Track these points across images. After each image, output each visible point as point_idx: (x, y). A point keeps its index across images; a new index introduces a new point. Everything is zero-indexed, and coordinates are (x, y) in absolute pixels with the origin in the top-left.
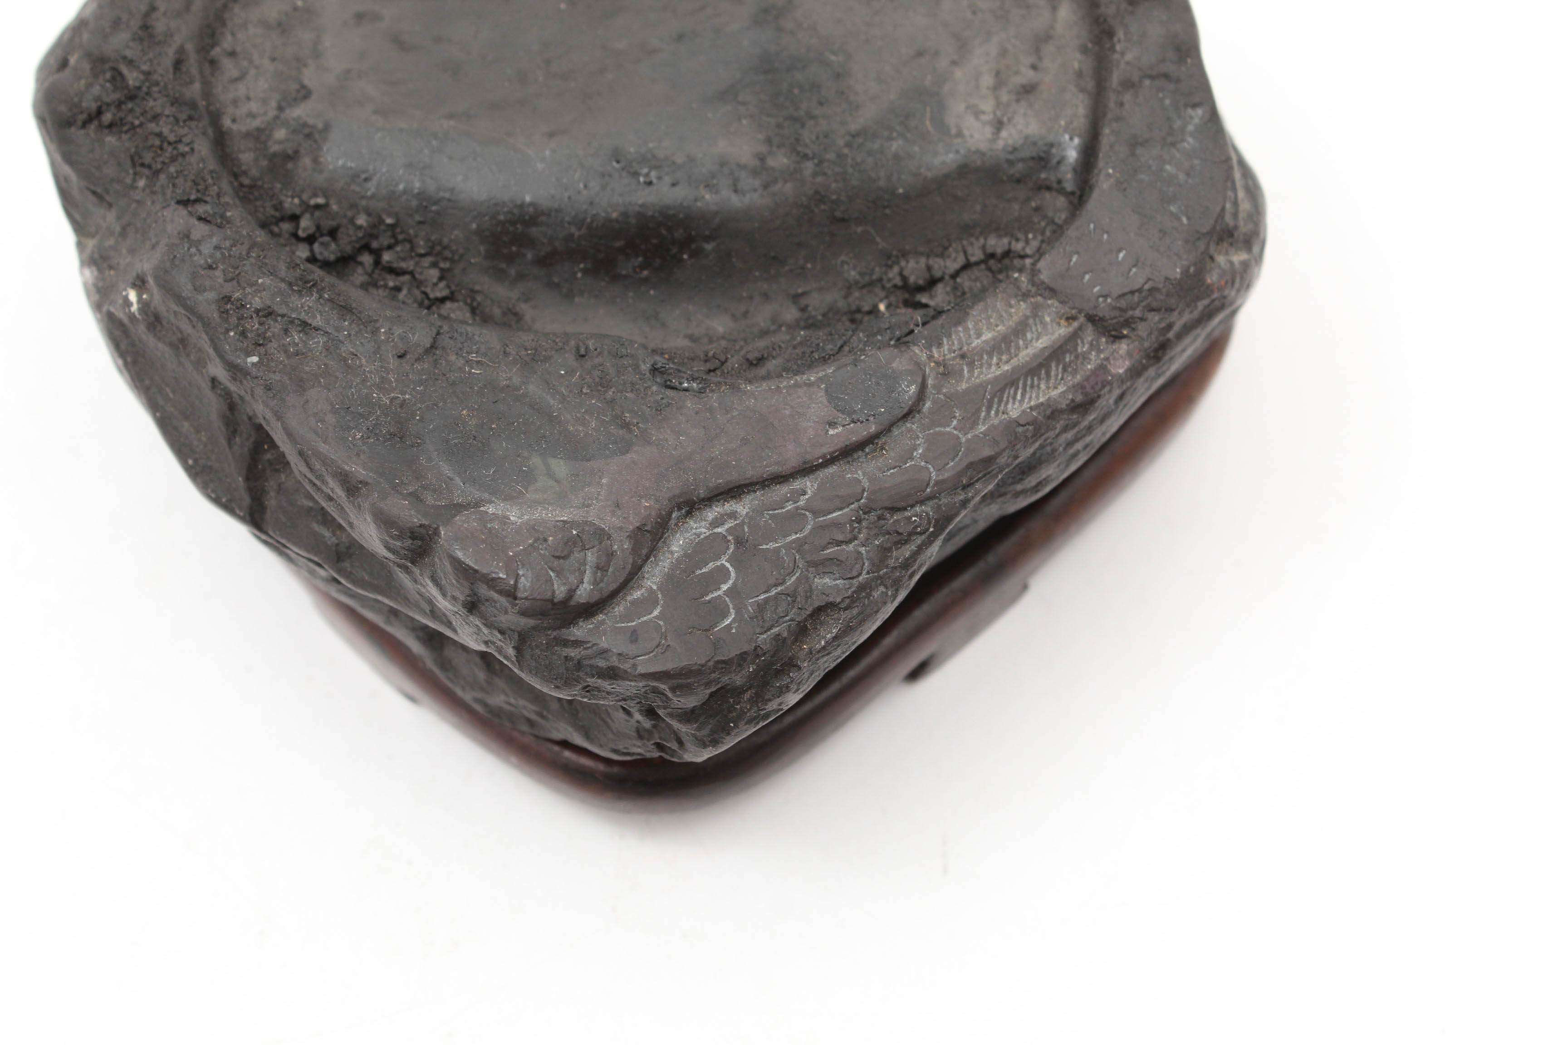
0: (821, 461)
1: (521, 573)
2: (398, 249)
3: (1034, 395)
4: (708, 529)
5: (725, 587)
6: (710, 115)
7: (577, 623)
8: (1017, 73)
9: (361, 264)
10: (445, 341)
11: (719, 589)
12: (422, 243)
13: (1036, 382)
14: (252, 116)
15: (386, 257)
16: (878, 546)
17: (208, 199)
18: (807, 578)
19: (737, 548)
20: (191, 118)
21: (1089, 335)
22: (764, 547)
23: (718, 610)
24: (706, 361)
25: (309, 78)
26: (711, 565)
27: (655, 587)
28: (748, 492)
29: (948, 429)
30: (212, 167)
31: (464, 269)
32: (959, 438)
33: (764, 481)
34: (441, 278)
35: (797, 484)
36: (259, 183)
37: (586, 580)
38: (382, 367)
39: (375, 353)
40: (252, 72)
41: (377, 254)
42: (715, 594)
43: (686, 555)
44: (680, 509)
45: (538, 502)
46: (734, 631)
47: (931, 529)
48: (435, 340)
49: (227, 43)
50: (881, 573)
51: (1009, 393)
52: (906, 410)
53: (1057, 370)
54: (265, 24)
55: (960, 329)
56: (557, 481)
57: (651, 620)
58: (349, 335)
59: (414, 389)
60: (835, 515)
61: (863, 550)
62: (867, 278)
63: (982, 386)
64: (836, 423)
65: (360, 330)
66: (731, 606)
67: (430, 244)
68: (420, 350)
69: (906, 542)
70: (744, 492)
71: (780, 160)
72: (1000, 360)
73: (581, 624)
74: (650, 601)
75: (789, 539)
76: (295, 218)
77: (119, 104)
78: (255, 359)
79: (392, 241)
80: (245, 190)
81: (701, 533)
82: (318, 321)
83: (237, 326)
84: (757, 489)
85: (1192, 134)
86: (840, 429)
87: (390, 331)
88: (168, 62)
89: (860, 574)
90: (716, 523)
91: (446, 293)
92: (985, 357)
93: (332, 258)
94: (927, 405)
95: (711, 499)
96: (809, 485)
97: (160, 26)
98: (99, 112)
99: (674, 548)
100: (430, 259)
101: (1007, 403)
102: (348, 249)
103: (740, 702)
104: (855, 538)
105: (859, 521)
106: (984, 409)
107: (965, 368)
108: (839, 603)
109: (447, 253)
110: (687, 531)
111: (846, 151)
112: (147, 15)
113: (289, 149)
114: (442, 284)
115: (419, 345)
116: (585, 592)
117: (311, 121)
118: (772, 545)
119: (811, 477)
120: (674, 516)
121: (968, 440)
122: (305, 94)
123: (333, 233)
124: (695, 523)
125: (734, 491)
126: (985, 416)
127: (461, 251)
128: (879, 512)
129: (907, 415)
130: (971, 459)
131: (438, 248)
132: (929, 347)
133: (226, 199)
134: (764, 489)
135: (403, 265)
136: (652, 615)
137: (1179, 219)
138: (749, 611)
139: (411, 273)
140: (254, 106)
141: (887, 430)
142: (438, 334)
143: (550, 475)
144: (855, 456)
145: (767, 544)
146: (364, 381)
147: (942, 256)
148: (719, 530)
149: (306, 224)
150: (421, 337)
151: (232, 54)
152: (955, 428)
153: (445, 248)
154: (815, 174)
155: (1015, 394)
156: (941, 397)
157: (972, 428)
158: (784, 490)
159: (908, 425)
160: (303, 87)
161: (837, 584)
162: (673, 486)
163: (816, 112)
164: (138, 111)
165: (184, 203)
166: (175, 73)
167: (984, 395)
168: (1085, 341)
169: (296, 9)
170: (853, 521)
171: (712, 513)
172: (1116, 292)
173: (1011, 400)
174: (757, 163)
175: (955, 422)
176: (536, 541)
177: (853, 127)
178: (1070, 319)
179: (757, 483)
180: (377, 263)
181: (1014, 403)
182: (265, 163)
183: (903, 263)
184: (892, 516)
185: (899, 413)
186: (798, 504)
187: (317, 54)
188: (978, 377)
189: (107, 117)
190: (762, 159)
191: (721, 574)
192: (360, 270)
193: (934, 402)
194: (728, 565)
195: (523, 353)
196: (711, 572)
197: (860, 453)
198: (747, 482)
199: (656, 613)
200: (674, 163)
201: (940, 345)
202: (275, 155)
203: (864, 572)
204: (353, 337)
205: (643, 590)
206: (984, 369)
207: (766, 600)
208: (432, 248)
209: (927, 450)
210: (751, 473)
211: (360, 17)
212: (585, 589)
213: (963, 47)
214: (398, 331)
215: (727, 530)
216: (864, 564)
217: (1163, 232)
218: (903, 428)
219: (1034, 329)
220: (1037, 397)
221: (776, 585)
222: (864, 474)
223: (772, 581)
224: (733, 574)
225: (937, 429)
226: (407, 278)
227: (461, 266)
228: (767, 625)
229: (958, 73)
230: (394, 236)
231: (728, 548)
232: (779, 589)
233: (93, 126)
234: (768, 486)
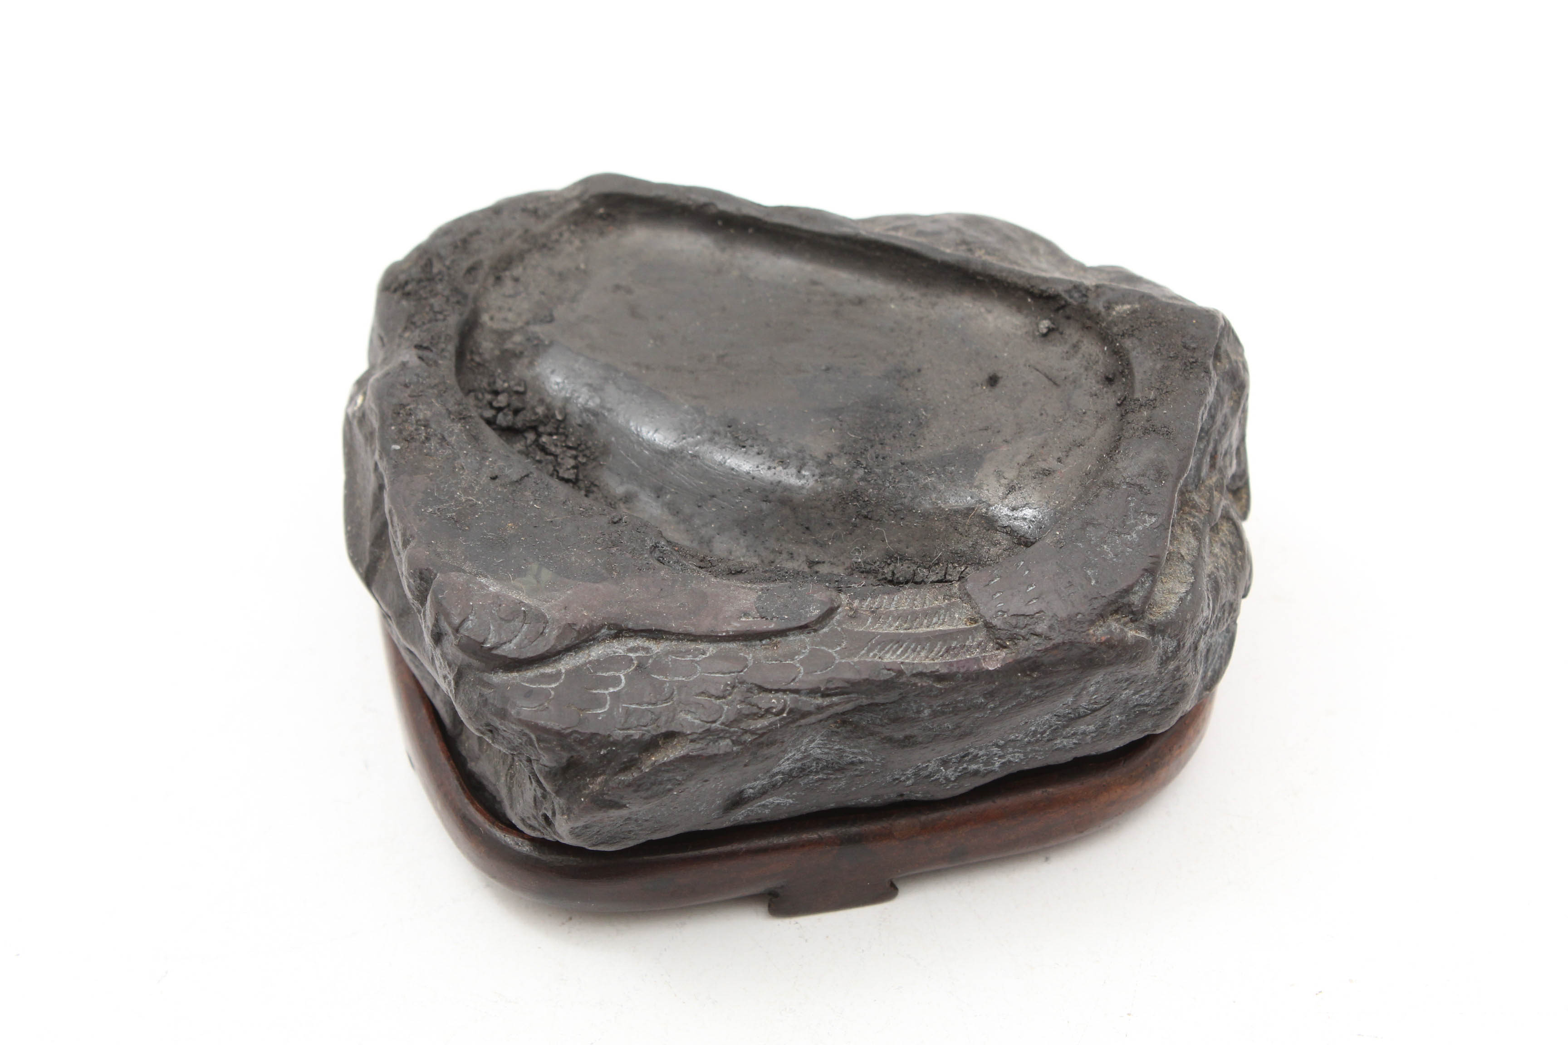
0: (724, 634)
1: (471, 618)
2: (555, 437)
3: (912, 657)
4: (624, 651)
5: (611, 690)
6: (812, 420)
7: (497, 672)
8: (1045, 460)
9: (526, 438)
10: (530, 482)
11: (607, 689)
12: (573, 439)
13: (918, 649)
14: (505, 320)
15: (544, 439)
16: (738, 709)
17: (434, 350)
18: (675, 709)
19: (636, 669)
20: (458, 302)
21: (981, 636)
22: (655, 676)
23: (599, 701)
24: (701, 561)
25: (559, 312)
26: (611, 673)
27: (563, 671)
28: (667, 639)
29: (830, 651)
30: (449, 332)
31: (594, 467)
32: (835, 659)
33: (679, 634)
34: (574, 467)
35: (702, 646)
36: (487, 365)
37: (514, 641)
38: (475, 480)
39: (476, 471)
40: (523, 295)
41: (539, 435)
42: (602, 692)
43: (598, 660)
44: (609, 629)
45: (516, 588)
46: (600, 718)
47: (785, 715)
48: (522, 478)
49: (517, 271)
50: (732, 729)
51: (892, 647)
52: (803, 623)
53: (941, 648)
54: (551, 271)
55: (886, 597)
56: (538, 582)
57: (546, 689)
58: (467, 454)
59: (487, 501)
60: (717, 675)
61: (726, 707)
62: (868, 567)
63: (874, 635)
64: (749, 615)
65: (476, 454)
66: (609, 703)
67: (579, 442)
68: (507, 480)
69: (762, 716)
70: (663, 638)
71: (842, 462)
72: (901, 625)
73: (500, 674)
74: (556, 676)
75: (676, 679)
76: (496, 393)
77: (420, 281)
78: (398, 447)
79: (554, 431)
80: (474, 364)
81: (617, 652)
82: (453, 440)
83: (400, 424)
84: (674, 639)
85: (1137, 532)
86: (751, 619)
87: (494, 462)
88: (465, 264)
89: (714, 722)
90: (631, 650)
91: (572, 477)
92: (890, 619)
93: (504, 424)
94: (824, 630)
95: (636, 633)
96: (711, 649)
97: (475, 244)
98: (406, 283)
99: (593, 654)
100: (574, 452)
101: (887, 652)
102: (519, 424)
103: (593, 783)
104: (724, 697)
105: (734, 687)
106: (866, 649)
107: (870, 620)
108: (689, 735)
109: (587, 452)
110: (609, 647)
111: (892, 471)
112: (471, 234)
113: (519, 349)
114: (572, 471)
115: (509, 477)
116: (510, 649)
117: (542, 336)
118: (661, 678)
119: (715, 645)
120: (603, 631)
121: (840, 663)
122: (551, 320)
123: (516, 412)
124: (618, 644)
125: (656, 634)
126: (864, 654)
127: (597, 454)
128: (750, 686)
129: (803, 628)
130: (834, 675)
131: (583, 447)
132: (853, 598)
133: (446, 354)
134: (678, 641)
135: (553, 449)
136: (550, 686)
137: (1089, 580)
138: (619, 711)
139: (556, 456)
140: (510, 316)
141: (782, 633)
142: (527, 476)
143: (537, 577)
144: (754, 643)
145: (658, 675)
146: (457, 483)
147: (929, 568)
148: (631, 655)
149: (502, 400)
150: (514, 473)
151: (516, 280)
152: (836, 652)
153: (588, 448)
154: (862, 479)
155: (897, 649)
156: (839, 629)
157: (848, 657)
158: (692, 646)
159: (802, 637)
160: (551, 315)
161: (694, 723)
162: (614, 611)
163: (887, 441)
164: (429, 288)
165: (419, 347)
166: (465, 274)
167: (872, 640)
168: (976, 640)
169: (578, 268)
170: (728, 685)
171: (632, 643)
172: (1012, 612)
173: (891, 652)
174: (825, 458)
175: (838, 649)
176: (493, 603)
177: (907, 458)
178: (973, 620)
179: (673, 634)
180: (536, 442)
181: (892, 655)
182: (497, 352)
183: (898, 565)
184: (759, 693)
185: (795, 624)
186: (696, 659)
187: (574, 299)
188: (877, 629)
189: (409, 288)
190: (830, 457)
191: (616, 681)
192: (522, 443)
193: (832, 630)
194: (623, 678)
195: (577, 508)
196: (608, 677)
197: (758, 642)
198: (666, 629)
199: (553, 686)
200: (767, 440)
201: (863, 599)
202: (506, 351)
203: (718, 722)
204: (468, 456)
205: (554, 670)
206: (885, 626)
207: (635, 710)
208: (579, 445)
209: (806, 658)
210: (673, 626)
211: (617, 287)
212: (510, 647)
213: (1020, 431)
214: (500, 463)
215: (637, 657)
216: (721, 717)
217: (1071, 584)
218: (798, 638)
219: (942, 617)
220: (914, 659)
221: (649, 704)
222: (753, 657)
223: (646, 700)
224: (623, 685)
225: (822, 648)
226: (550, 458)
227: (594, 463)
228: (626, 726)
229: (1004, 448)
230: (557, 428)
231: (629, 667)
232: (650, 707)
233: (399, 294)
234: (682, 640)
